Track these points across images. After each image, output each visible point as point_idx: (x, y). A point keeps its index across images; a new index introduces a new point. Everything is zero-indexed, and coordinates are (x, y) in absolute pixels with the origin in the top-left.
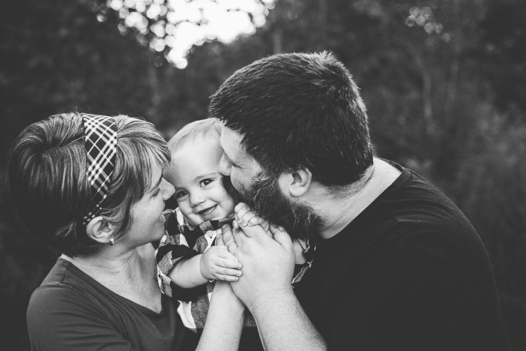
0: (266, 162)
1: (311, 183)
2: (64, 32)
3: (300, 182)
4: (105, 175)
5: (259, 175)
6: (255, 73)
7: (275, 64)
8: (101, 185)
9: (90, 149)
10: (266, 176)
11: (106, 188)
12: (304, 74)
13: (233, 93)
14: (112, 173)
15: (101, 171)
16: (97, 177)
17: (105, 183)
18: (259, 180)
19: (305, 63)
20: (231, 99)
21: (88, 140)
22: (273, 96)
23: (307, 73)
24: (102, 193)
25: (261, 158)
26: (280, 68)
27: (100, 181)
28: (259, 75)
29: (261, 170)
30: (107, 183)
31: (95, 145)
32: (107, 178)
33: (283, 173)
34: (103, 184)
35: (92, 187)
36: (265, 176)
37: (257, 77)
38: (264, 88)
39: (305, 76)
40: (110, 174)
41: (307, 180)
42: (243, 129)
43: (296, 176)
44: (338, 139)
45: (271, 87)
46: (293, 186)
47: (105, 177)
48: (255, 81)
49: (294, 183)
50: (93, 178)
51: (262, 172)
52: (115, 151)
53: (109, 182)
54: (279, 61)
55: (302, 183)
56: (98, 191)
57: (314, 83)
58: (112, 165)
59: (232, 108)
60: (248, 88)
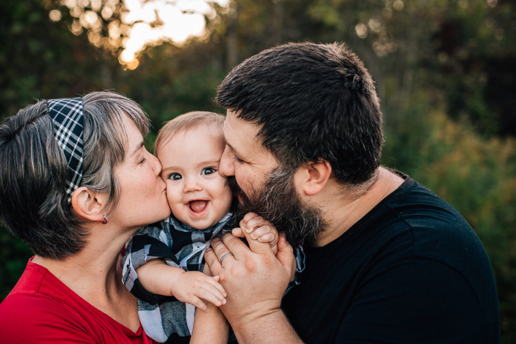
0: (283, 157)
1: (328, 181)
2: (17, 28)
3: (317, 179)
4: (75, 137)
5: (275, 170)
6: (272, 60)
7: (294, 51)
10: (283, 172)
11: (80, 150)
12: (328, 62)
13: (249, 81)
14: (82, 133)
15: (70, 133)
16: (67, 140)
17: (78, 145)
18: (274, 176)
19: (324, 51)
20: (247, 87)
22: (297, 83)
23: (330, 61)
24: (77, 156)
25: (278, 151)
26: (299, 55)
27: (72, 143)
28: (277, 61)
29: (277, 165)
30: (79, 145)
32: (78, 139)
33: (301, 168)
34: (76, 146)
36: (281, 172)
37: (277, 64)
38: (286, 75)
39: (329, 63)
40: (81, 135)
41: (326, 176)
42: (262, 119)
43: (314, 172)
44: (362, 131)
45: (294, 74)
46: (308, 183)
47: (75, 139)
48: (275, 68)
49: (309, 180)
50: (63, 141)
51: (278, 167)
52: (81, 113)
54: (296, 48)
55: (320, 180)
56: (72, 155)
57: (338, 70)
59: (249, 97)
60: (268, 74)
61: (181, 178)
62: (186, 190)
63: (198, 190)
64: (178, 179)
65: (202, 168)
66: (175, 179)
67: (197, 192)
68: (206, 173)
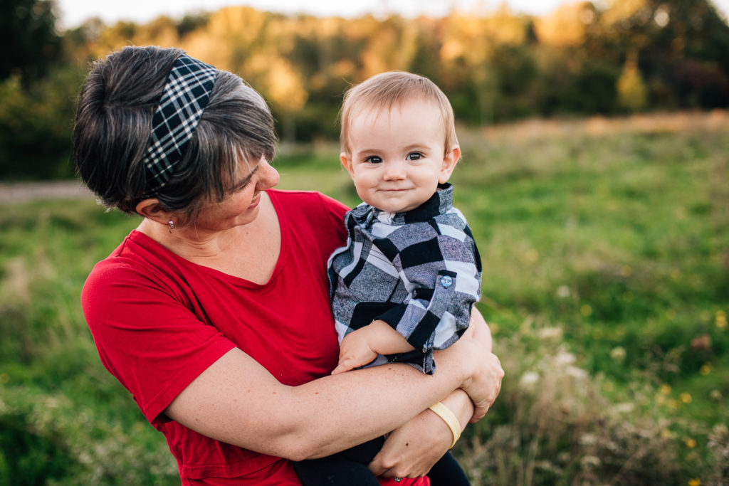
4: (167, 163)
8: (159, 172)
9: (157, 125)
17: (166, 171)
21: (159, 112)
27: (159, 167)
31: (166, 121)
32: (169, 167)
34: (163, 171)
35: (148, 170)
40: (175, 164)
47: (166, 165)
52: (190, 136)
53: (171, 171)
56: (155, 176)
58: (180, 154)
61: (380, 161)
62: (386, 177)
63: (401, 180)
64: (376, 162)
65: (408, 152)
66: (373, 162)
67: (399, 182)
68: (412, 159)
